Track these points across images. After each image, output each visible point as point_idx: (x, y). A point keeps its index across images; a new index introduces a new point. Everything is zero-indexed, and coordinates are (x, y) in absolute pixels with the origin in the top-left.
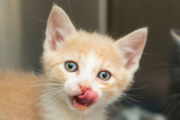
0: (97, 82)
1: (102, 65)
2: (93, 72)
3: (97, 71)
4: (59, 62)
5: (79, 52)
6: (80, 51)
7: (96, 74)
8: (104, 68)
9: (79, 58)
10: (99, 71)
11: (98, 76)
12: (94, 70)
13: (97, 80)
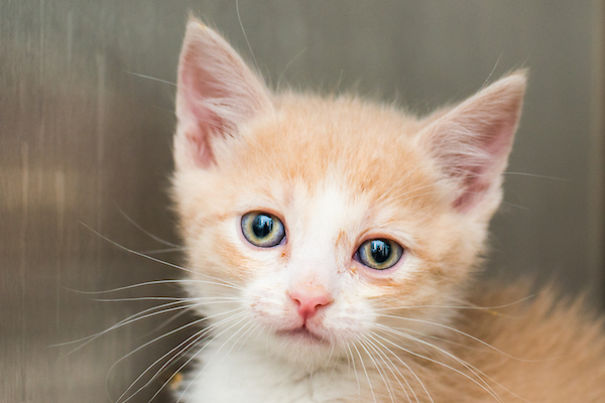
0: (352, 275)
1: (368, 218)
2: (337, 245)
3: (353, 240)
4: (222, 211)
5: (287, 178)
6: (291, 174)
7: (350, 250)
8: (377, 227)
9: (288, 199)
10: (358, 238)
11: (357, 254)
12: (342, 235)
13: (354, 271)
